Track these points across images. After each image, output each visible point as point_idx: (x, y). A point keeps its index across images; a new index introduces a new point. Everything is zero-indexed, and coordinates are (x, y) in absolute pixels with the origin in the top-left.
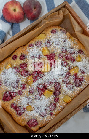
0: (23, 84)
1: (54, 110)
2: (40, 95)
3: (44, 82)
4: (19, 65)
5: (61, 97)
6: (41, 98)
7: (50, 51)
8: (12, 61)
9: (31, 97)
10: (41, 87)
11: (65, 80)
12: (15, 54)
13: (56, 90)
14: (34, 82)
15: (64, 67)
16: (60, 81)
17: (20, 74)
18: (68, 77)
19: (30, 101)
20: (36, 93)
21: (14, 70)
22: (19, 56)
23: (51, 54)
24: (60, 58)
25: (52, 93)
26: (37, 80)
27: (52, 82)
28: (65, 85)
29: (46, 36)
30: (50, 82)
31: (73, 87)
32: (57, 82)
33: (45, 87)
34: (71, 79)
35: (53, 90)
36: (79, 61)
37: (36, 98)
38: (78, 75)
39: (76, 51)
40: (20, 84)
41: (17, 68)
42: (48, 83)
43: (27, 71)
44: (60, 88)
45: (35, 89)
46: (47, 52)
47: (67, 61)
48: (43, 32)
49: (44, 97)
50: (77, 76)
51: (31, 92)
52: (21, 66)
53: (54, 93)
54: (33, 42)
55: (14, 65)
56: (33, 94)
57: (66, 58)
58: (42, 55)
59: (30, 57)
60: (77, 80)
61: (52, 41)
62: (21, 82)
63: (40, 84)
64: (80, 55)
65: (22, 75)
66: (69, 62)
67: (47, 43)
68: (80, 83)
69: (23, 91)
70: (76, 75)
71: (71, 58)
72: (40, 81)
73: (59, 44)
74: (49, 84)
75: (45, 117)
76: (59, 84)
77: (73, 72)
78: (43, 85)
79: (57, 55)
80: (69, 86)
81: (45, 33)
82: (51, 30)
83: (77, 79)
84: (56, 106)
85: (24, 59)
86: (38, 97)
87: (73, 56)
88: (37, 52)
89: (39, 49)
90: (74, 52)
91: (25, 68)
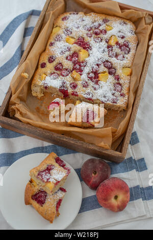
0: (71, 84)
1: (121, 89)
2: (97, 83)
3: (91, 69)
4: (53, 68)
5: (119, 72)
6: (101, 85)
7: (75, 37)
8: (43, 70)
9: (89, 91)
10: (92, 75)
11: (111, 54)
12: (41, 62)
13: (109, 68)
14: (81, 75)
15: (101, 43)
16: (106, 57)
17: (61, 76)
18: (112, 50)
19: (91, 95)
20: (91, 84)
21: (52, 77)
22: (46, 61)
23: (78, 39)
24: (90, 37)
25: (107, 73)
26: (82, 71)
27: (99, 63)
28: (114, 58)
29: (60, 27)
30: (98, 65)
31: (124, 57)
32: (104, 60)
33: (96, 74)
34: (116, 49)
35: (106, 70)
36: (111, 30)
37: (95, 89)
38: (120, 42)
39: (101, 22)
40: (68, 85)
41: (54, 73)
42: (95, 67)
43: (67, 70)
44: (112, 65)
45: (87, 80)
46: (73, 40)
47: (98, 36)
48: (55, 26)
49: (102, 83)
50: (120, 44)
51: (85, 86)
52: (57, 69)
53: (110, 73)
54: (52, 40)
55: (49, 72)
56: (90, 86)
57: (96, 34)
58: (71, 45)
59: (59, 54)
60: (122, 48)
61: (70, 27)
62: (68, 83)
63: (89, 74)
64: (108, 23)
65: (63, 76)
66: (101, 35)
67: (66, 32)
68: (128, 49)
69: (76, 90)
70: (117, 43)
71: (101, 32)
72: (86, 70)
73: (79, 26)
74: (97, 67)
75: (118, 101)
76: (107, 61)
77: (112, 42)
78: (92, 72)
79: (85, 36)
80: (118, 58)
81: (57, 26)
82: (60, 19)
83: (122, 46)
84: (121, 85)
85: (54, 60)
86: (96, 86)
87: (101, 28)
88: (63, 45)
89: (62, 42)
90: (100, 25)
91: (62, 68)
